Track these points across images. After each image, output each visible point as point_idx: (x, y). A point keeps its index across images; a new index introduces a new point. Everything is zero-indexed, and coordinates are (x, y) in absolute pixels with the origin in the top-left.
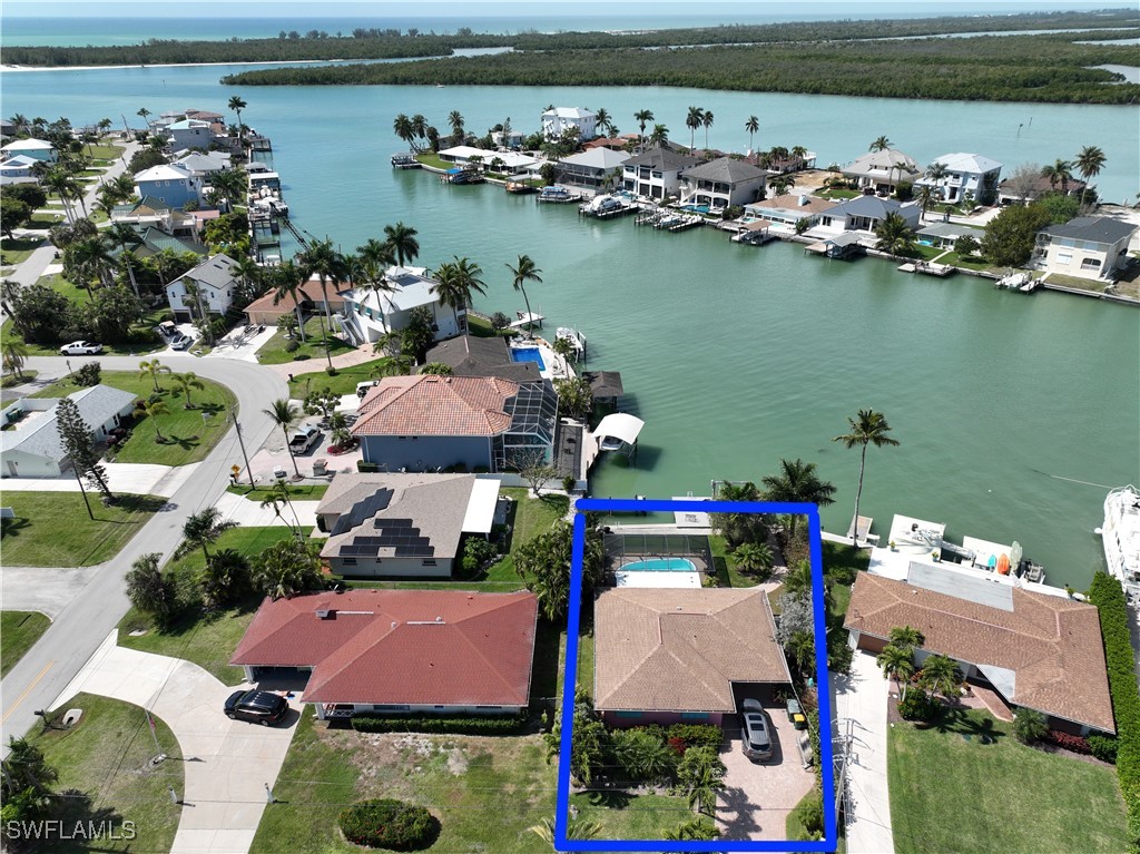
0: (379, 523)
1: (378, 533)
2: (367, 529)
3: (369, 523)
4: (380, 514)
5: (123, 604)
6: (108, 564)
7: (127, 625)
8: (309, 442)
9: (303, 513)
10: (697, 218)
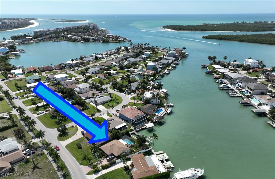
10: (241, 95)
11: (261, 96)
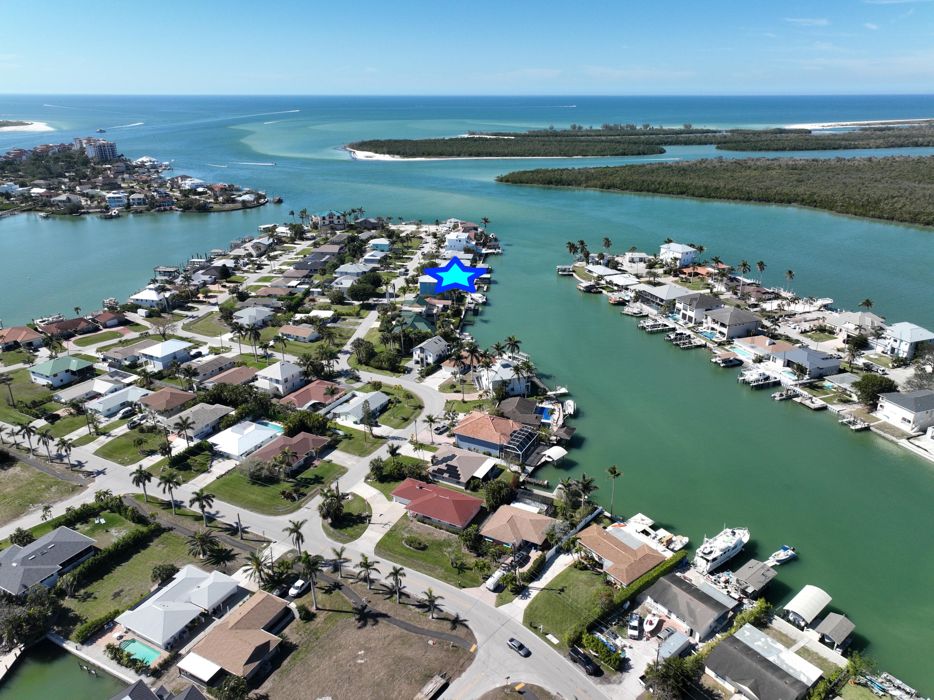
0: (447, 465)
1: (445, 468)
2: (443, 466)
3: (444, 464)
4: (449, 463)
5: (368, 471)
6: (366, 458)
7: (367, 478)
8: (441, 430)
9: (427, 456)
10: (703, 342)
11: (749, 339)
